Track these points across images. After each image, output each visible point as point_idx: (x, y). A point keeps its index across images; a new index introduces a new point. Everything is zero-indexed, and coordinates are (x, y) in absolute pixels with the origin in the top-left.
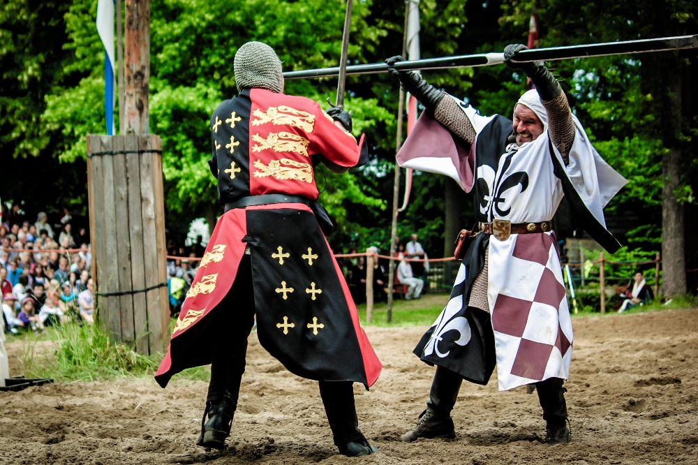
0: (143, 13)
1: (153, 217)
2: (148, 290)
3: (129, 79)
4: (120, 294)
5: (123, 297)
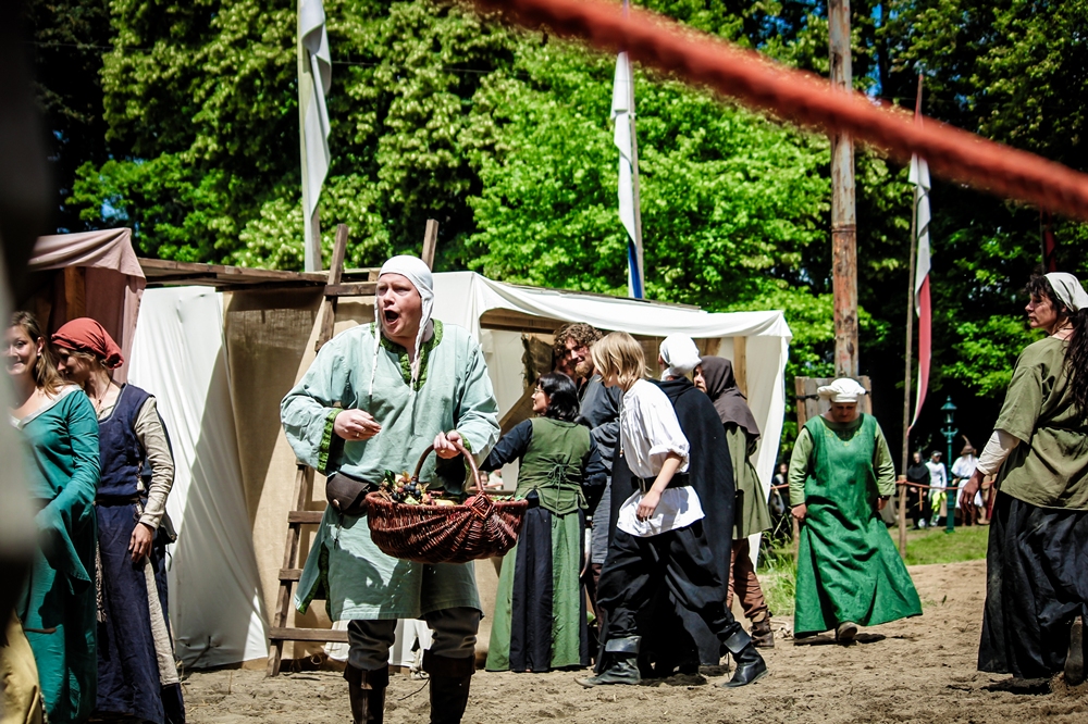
0: (851, 260)
3: (839, 321)
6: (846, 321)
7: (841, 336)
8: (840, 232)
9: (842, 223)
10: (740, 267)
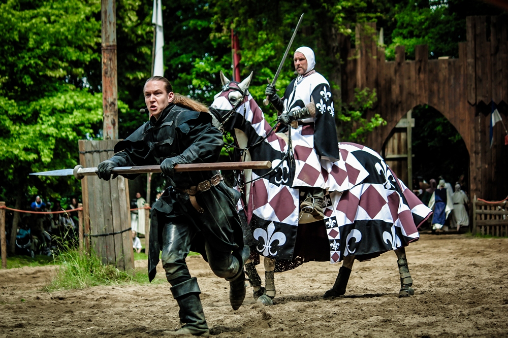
0: (114, 67)
1: (124, 189)
2: (123, 232)
3: (106, 106)
4: (105, 235)
5: (107, 237)
6: (110, 105)
7: (107, 114)
8: (107, 49)
9: (108, 44)
10: (45, 76)
